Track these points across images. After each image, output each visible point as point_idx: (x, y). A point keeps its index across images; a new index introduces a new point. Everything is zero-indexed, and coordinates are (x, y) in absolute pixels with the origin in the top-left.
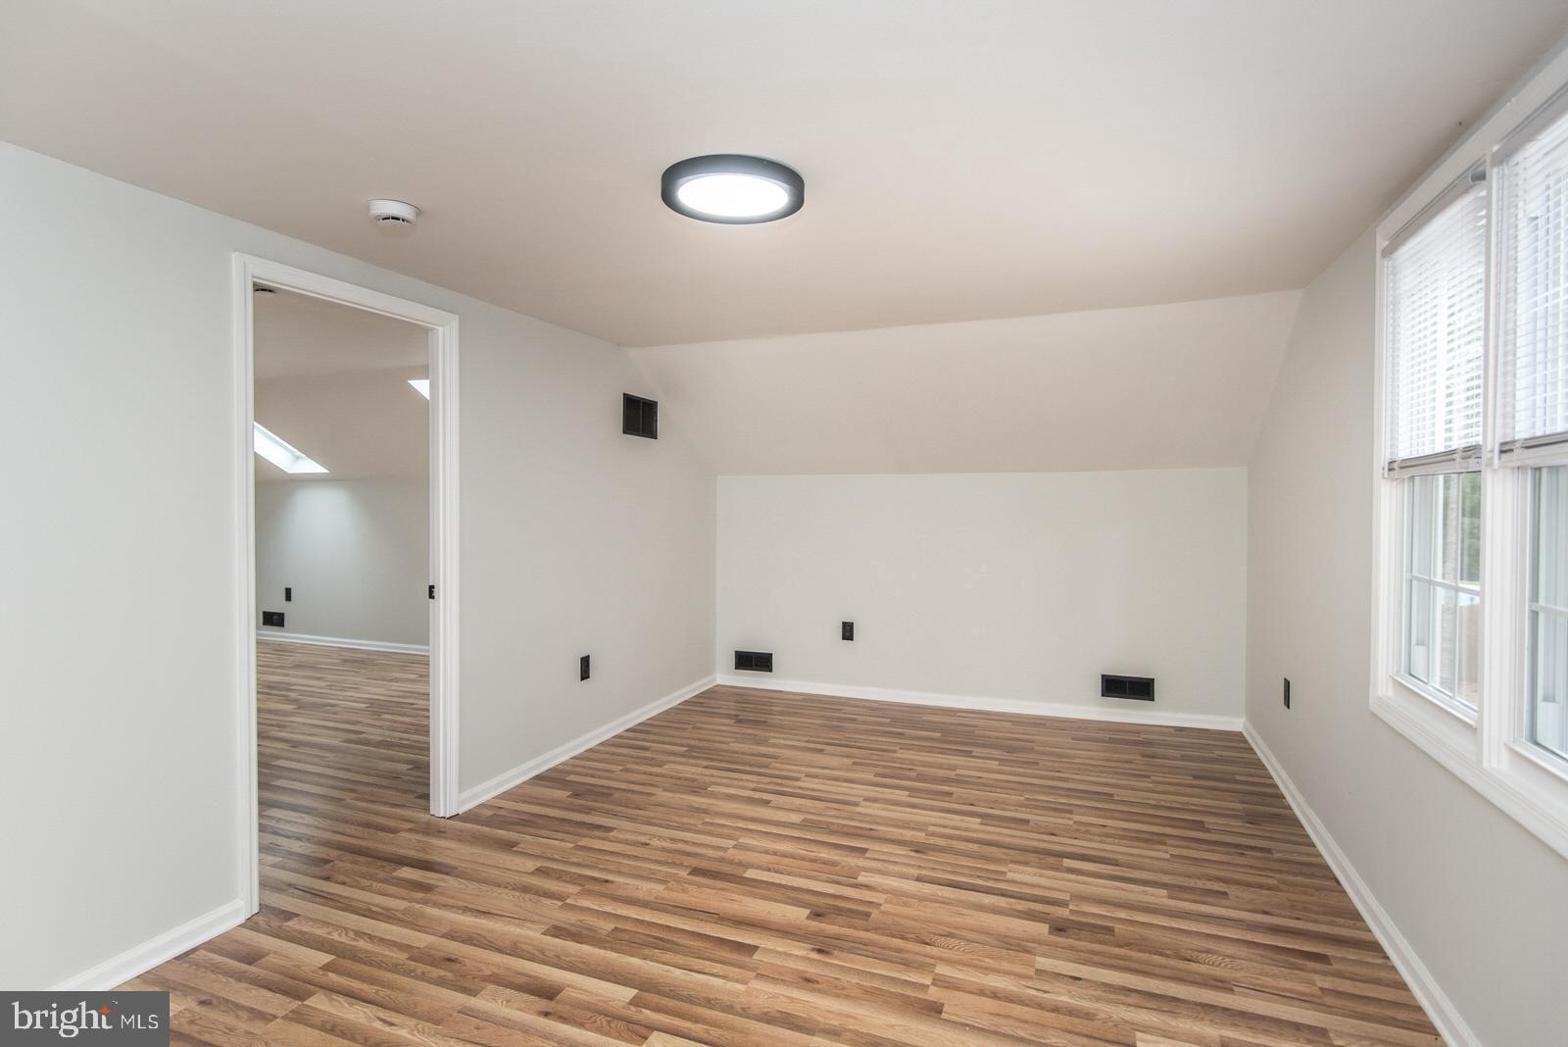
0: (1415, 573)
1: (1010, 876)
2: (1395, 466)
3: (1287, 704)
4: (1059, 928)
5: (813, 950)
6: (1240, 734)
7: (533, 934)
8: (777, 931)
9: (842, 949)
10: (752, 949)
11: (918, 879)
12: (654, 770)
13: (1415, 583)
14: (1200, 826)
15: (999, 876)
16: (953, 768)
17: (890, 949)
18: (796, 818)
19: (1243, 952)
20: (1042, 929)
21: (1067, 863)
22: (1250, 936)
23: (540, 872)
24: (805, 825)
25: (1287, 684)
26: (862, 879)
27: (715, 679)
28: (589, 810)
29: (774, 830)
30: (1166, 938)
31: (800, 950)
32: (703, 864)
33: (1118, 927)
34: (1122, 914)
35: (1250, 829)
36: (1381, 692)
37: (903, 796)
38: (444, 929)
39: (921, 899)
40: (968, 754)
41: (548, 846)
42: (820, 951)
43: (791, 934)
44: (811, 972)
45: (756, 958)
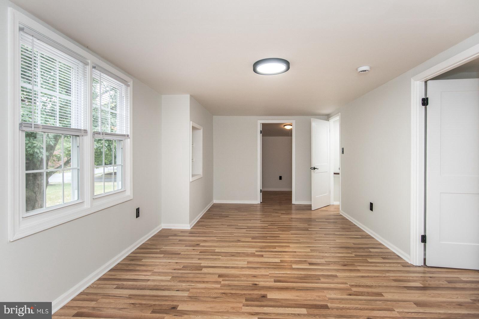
5: (258, 285)
8: (273, 288)
9: (250, 286)
17: (235, 289)
31: (262, 284)
42: (256, 284)
43: (268, 288)
44: (255, 279)
45: (273, 280)
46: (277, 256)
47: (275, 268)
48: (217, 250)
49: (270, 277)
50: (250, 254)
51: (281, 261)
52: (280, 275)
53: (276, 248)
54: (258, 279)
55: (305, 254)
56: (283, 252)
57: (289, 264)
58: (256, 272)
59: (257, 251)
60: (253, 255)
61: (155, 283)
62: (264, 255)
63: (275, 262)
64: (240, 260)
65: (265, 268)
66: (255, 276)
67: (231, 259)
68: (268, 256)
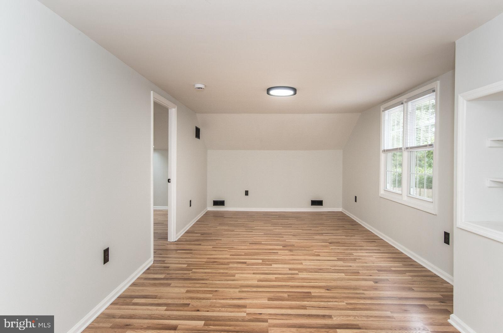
0: (387, 170)
1: (315, 237)
2: (385, 151)
3: (356, 201)
4: (330, 243)
6: (341, 212)
7: (228, 256)
8: (278, 249)
9: (294, 250)
10: (278, 253)
11: (298, 240)
12: (216, 228)
13: (387, 172)
14: (344, 227)
15: (313, 238)
16: (288, 222)
17: (303, 249)
18: (263, 233)
19: (362, 242)
20: (328, 244)
21: (324, 234)
22: (362, 240)
23: (213, 248)
24: (265, 234)
25: (356, 197)
26: (287, 241)
27: (207, 209)
28: (211, 237)
29: (260, 236)
30: (349, 242)
31: (286, 251)
32: (251, 242)
33: (340, 242)
34: (340, 240)
35: (352, 226)
36: (382, 193)
37: (281, 228)
38: (207, 258)
39: (302, 242)
40: (288, 219)
41: (210, 244)
42: (290, 251)
43: (282, 250)
44: (292, 254)
45: (279, 253)
46: (275, 269)
47: (277, 260)
48: (342, 275)
49: (281, 255)
50: (304, 272)
51: (272, 265)
52: (273, 256)
53: (276, 278)
54: (289, 253)
55: (244, 272)
56: (268, 273)
57: (264, 263)
58: (293, 257)
59: (297, 274)
60: (300, 270)
61: (361, 251)
62: (288, 270)
63: (277, 264)
64: (310, 265)
65: (286, 260)
66: (292, 255)
67: (319, 266)
68: (284, 269)
